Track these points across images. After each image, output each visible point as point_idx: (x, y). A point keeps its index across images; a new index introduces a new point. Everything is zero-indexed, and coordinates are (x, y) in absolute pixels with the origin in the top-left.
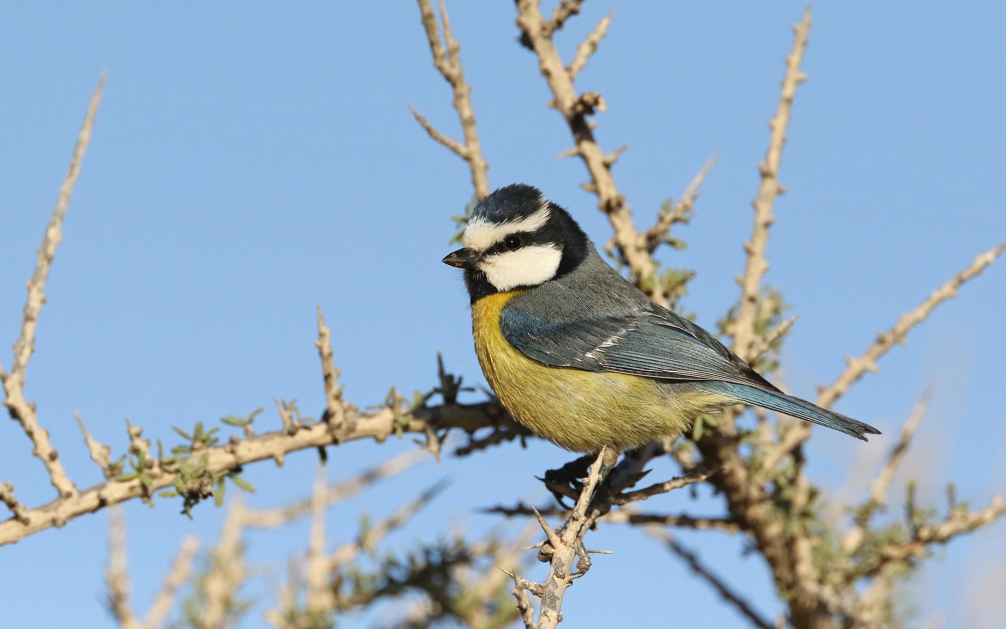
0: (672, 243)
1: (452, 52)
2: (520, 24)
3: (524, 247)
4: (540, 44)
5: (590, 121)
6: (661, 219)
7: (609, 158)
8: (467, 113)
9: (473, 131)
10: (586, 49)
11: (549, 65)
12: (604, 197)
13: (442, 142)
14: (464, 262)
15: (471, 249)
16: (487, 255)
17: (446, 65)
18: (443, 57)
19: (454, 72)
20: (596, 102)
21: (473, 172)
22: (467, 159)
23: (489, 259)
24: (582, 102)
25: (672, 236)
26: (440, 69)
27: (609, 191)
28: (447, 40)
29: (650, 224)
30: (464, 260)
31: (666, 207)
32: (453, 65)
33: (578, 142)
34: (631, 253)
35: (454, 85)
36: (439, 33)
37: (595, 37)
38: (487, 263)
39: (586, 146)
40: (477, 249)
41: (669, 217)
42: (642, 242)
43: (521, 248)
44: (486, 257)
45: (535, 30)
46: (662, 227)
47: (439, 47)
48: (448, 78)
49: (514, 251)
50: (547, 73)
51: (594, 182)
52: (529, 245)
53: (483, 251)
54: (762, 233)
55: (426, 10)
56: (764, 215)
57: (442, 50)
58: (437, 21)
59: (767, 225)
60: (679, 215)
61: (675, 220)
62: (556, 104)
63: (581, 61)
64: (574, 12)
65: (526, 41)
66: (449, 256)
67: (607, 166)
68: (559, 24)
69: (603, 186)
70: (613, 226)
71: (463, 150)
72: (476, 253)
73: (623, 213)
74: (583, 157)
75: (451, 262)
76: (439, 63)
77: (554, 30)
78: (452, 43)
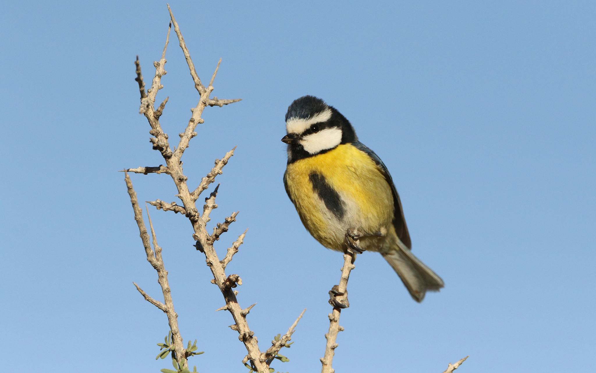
0: (280, 358)
1: (157, 253)
2: (195, 237)
3: (321, 130)
4: (206, 248)
5: (234, 290)
6: (274, 345)
7: (245, 311)
8: (166, 286)
9: (169, 296)
10: (232, 251)
11: (211, 259)
12: (242, 333)
13: (152, 302)
14: (292, 141)
15: (295, 133)
16: (303, 136)
17: (154, 259)
18: (152, 255)
19: (158, 263)
20: (237, 280)
21: (169, 319)
22: (166, 311)
23: (305, 138)
24: (229, 280)
25: (280, 354)
26: (150, 262)
27: (245, 329)
28: (154, 246)
29: (268, 348)
30: (292, 140)
31: (277, 339)
32: (158, 260)
33: (228, 303)
34: (257, 363)
35: (158, 271)
36: (150, 242)
37: (237, 244)
38: (304, 140)
39: (232, 304)
40: (297, 133)
41: (278, 344)
42: (263, 357)
43: (320, 131)
44: (303, 137)
45: (203, 241)
46: (274, 349)
47: (150, 249)
48: (155, 267)
49: (316, 133)
50: (210, 264)
51: (237, 324)
52: (324, 129)
53: (301, 134)
54: (331, 352)
55: (142, 229)
56: (331, 344)
57: (151, 251)
58: (149, 235)
59: (333, 349)
60: (283, 342)
61: (282, 346)
62: (216, 281)
63: (229, 258)
64: (225, 230)
65: (199, 247)
66: (284, 138)
67: (244, 316)
68: (217, 237)
69: (241, 327)
70: (248, 348)
71: (164, 307)
72: (297, 135)
73: (252, 341)
74: (230, 310)
75: (286, 141)
76: (150, 259)
77: (214, 240)
78: (158, 247)
